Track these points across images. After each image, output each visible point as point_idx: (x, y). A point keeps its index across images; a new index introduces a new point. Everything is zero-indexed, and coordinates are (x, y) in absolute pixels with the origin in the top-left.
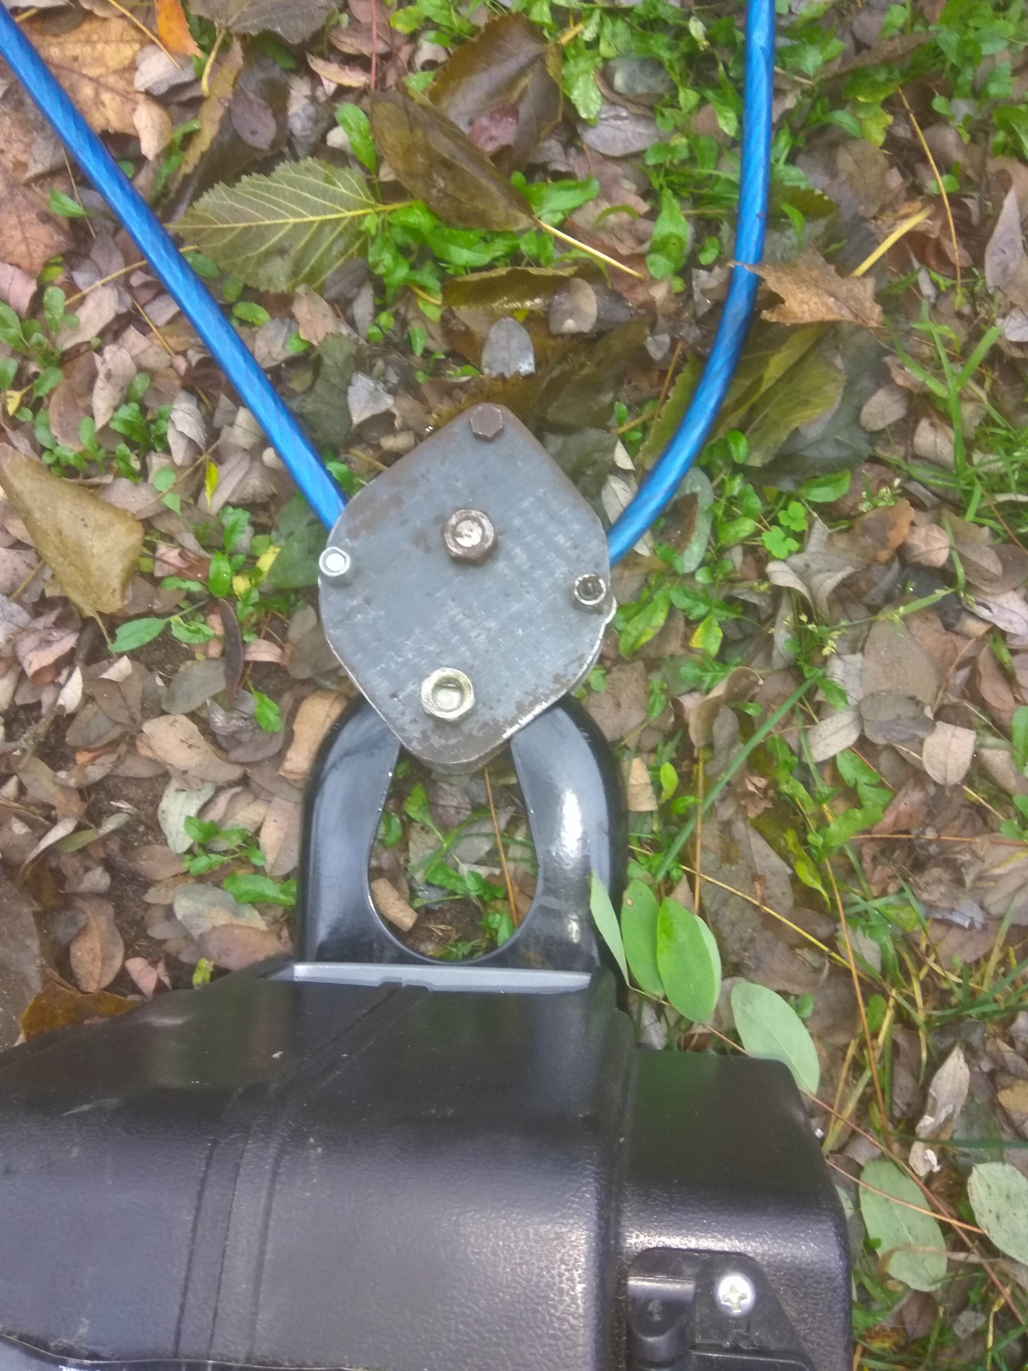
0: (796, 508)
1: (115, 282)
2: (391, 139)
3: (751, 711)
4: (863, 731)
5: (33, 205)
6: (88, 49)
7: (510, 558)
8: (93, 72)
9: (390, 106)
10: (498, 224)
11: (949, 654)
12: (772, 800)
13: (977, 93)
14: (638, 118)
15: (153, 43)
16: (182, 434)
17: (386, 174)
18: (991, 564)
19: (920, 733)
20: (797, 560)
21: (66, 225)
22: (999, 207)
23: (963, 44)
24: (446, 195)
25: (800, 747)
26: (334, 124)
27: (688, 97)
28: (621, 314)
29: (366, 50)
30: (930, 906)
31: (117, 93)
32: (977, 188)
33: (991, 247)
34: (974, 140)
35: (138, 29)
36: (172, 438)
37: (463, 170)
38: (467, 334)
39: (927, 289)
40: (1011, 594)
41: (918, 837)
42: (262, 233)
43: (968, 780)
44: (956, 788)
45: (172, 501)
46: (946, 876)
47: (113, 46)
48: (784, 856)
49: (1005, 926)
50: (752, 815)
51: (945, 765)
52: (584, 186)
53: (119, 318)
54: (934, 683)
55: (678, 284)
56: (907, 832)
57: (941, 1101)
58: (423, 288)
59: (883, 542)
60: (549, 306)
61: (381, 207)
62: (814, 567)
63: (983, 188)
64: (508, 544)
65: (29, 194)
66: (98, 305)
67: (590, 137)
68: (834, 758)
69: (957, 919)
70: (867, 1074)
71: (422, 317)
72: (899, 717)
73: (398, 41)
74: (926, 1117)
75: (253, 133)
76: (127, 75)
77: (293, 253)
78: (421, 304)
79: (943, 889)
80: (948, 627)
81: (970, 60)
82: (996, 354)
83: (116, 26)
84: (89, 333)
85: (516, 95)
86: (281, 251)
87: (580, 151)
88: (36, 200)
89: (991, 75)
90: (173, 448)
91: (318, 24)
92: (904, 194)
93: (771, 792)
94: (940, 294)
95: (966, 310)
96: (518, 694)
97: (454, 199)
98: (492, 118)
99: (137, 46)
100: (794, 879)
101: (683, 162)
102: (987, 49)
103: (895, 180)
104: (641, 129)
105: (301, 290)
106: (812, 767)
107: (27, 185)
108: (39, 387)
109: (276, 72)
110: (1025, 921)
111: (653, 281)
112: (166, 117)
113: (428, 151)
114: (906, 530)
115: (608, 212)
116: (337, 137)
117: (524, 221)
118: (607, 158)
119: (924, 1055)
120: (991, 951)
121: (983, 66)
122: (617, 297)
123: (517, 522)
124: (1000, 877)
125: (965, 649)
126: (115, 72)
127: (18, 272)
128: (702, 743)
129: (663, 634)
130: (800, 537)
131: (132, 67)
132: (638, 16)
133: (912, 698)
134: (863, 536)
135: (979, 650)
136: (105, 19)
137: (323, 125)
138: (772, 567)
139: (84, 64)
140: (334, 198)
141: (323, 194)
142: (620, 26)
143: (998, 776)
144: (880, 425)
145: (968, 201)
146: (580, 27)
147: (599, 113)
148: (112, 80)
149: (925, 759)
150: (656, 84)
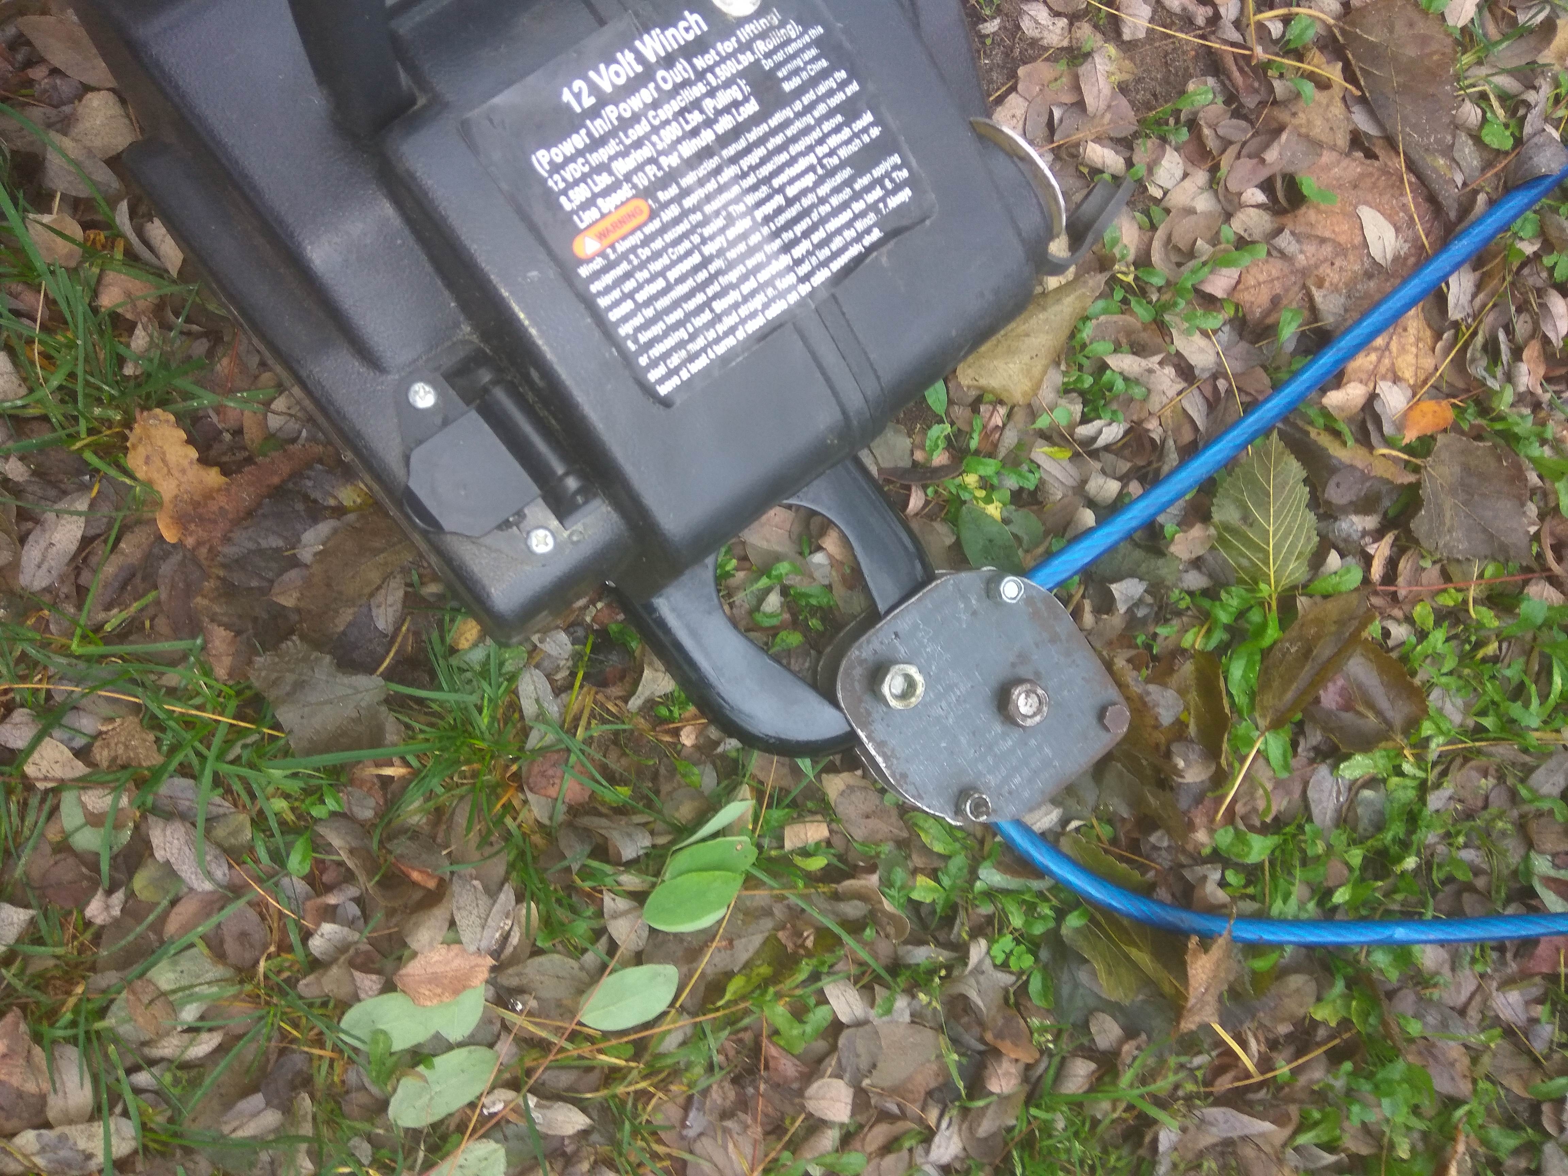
0: (1028, 961)
1: (1220, 364)
2: (1331, 606)
3: (868, 931)
4: (848, 1027)
5: (1287, 290)
6: (1412, 339)
7: (1004, 736)
8: (1394, 346)
9: (1355, 603)
10: (1261, 701)
11: (911, 1096)
12: (795, 953)
13: (1350, 1094)
14: (1338, 811)
15: (1414, 396)
16: (1100, 432)
17: (1302, 602)
18: (985, 1128)
19: (847, 1076)
20: (988, 962)
21: (1270, 321)
22: (1262, 1117)
23: (1389, 1082)
24: (1284, 655)
25: (834, 973)
26: (1342, 556)
27: (1356, 856)
28: (1184, 803)
29: (1401, 581)
30: (705, 1092)
31: (1376, 367)
32: (1274, 1097)
33: (1230, 1112)
34: (1313, 1092)
35: (1425, 382)
36: (1097, 424)
37: (1303, 667)
38: (1170, 671)
39: (1198, 1061)
40: (960, 1145)
41: (761, 1077)
42: (1263, 506)
43: (810, 1115)
44: (803, 1108)
45: (1043, 422)
46: (728, 1103)
47: (1414, 361)
48: (748, 965)
49: (686, 1156)
50: (780, 935)
51: (823, 1098)
52: (1286, 766)
53: (1191, 368)
54: (886, 1084)
55: (1206, 851)
56: (767, 1067)
57: (549, 1113)
58: (1209, 631)
59: (1000, 1036)
60: (1192, 741)
61: (1274, 597)
62: (982, 978)
63: (1275, 1102)
64: (1016, 734)
65: (1296, 288)
66: (1202, 350)
67: (1323, 770)
68: (826, 1002)
69: (692, 1114)
70: (569, 1046)
71: (1185, 630)
72: (858, 1056)
73: (1406, 608)
74: (535, 1099)
75: (1338, 485)
76: (1390, 375)
77: (1244, 528)
78: (1195, 630)
79: (719, 1101)
80: (930, 1094)
81: (1377, 1087)
82: (1148, 1122)
83: (1428, 363)
84: (1180, 343)
85: (1361, 709)
86: (1246, 517)
87: (1312, 761)
88: (1291, 294)
89: (1365, 1105)
90: (1089, 426)
91: (1425, 543)
92: (1271, 1036)
93: (802, 952)
94: (1192, 1070)
95: (1180, 1093)
96: (892, 742)
97: (1281, 662)
98: (1343, 688)
99: (1412, 382)
100: (729, 975)
101: (1303, 851)
102: (1386, 1102)
103: (1284, 1029)
104: (1330, 814)
105: (1212, 531)
106: (819, 984)
107: (1304, 286)
108: (1139, 303)
109: (1386, 503)
110: (690, 1171)
111: (1212, 831)
112: (1355, 411)
113: (1318, 637)
114: (1013, 1056)
115: (1265, 790)
116: (1333, 559)
117: (1262, 723)
118: (1305, 785)
119: (589, 1095)
120: (665, 1144)
121: (1371, 1099)
122: (1199, 799)
123: (1033, 742)
124: (725, 1148)
125: (914, 1109)
126: (1393, 364)
127: (1233, 282)
128: (840, 890)
129: (926, 851)
130: (1004, 966)
131: (1396, 379)
132: (1420, 811)
133: (874, 1066)
134: (1004, 1018)
135: (912, 1121)
136: (1433, 350)
137: (1342, 545)
138: (983, 942)
139: (1400, 336)
140: (1286, 560)
141: (1290, 552)
142: (1412, 794)
143: (812, 1141)
144: (1093, 1030)
145: (1264, 1090)
146: (1411, 759)
147: (1343, 778)
148: (1387, 361)
149: (826, 1080)
150: (1364, 824)
